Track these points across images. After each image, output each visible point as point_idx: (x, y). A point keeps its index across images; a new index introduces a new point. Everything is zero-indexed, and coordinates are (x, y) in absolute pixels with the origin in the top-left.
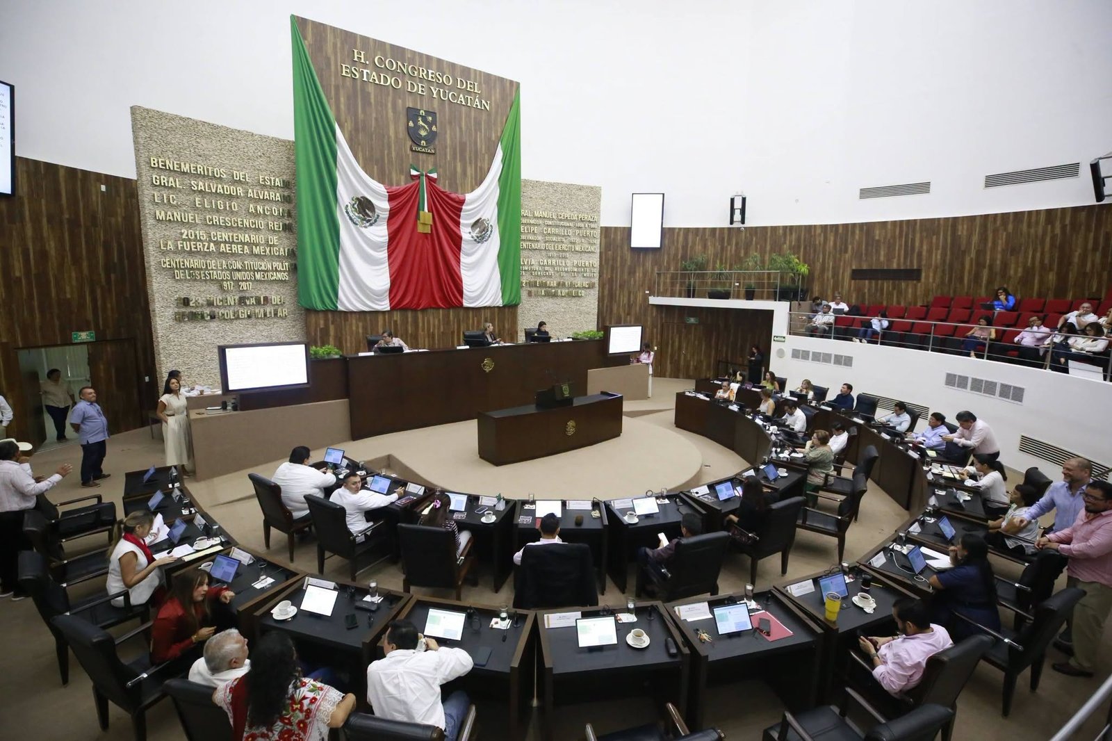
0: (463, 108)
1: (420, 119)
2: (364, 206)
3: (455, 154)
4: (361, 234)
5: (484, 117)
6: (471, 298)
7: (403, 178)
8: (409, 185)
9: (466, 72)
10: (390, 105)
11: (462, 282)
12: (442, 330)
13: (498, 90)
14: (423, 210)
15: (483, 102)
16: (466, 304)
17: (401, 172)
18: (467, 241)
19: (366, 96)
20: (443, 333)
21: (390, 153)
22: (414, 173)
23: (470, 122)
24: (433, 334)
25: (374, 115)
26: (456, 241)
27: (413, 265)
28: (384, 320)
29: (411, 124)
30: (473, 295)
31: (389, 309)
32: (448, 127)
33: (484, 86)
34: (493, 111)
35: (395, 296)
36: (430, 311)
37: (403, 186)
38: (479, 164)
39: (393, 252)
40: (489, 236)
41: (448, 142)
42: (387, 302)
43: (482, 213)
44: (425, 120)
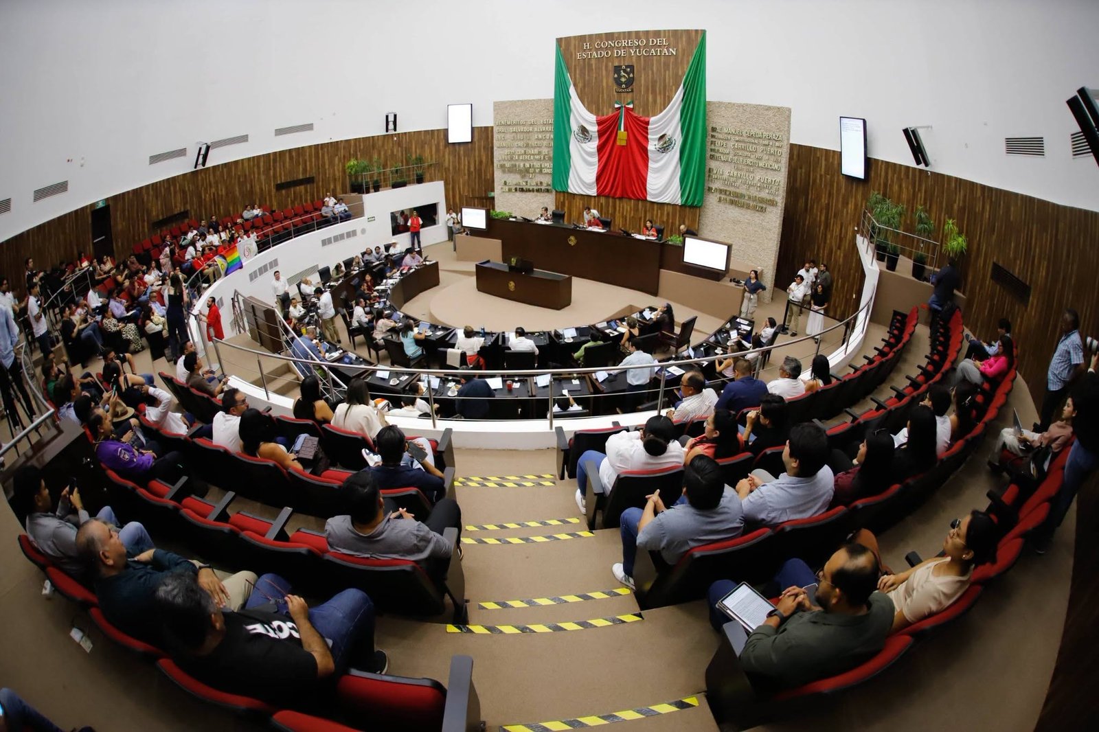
0: (655, 57)
1: (622, 72)
2: (584, 130)
3: (648, 90)
4: (582, 147)
5: (672, 59)
6: (653, 195)
7: (610, 110)
8: (614, 114)
9: (657, 34)
10: (604, 68)
11: (646, 181)
12: (632, 215)
13: (684, 39)
14: (620, 129)
15: (671, 50)
16: (649, 198)
17: (610, 107)
18: (652, 151)
19: (590, 65)
20: (633, 217)
21: (603, 97)
22: (617, 106)
23: (661, 66)
24: (626, 217)
25: (594, 76)
26: (644, 151)
27: (613, 166)
28: (595, 201)
29: (616, 76)
30: (653, 192)
31: (595, 195)
32: (643, 72)
33: (672, 39)
34: (680, 55)
35: (601, 186)
36: (624, 200)
37: (610, 114)
38: (667, 94)
39: (602, 158)
40: (673, 148)
41: (643, 82)
42: (595, 190)
43: (666, 130)
44: (625, 71)
